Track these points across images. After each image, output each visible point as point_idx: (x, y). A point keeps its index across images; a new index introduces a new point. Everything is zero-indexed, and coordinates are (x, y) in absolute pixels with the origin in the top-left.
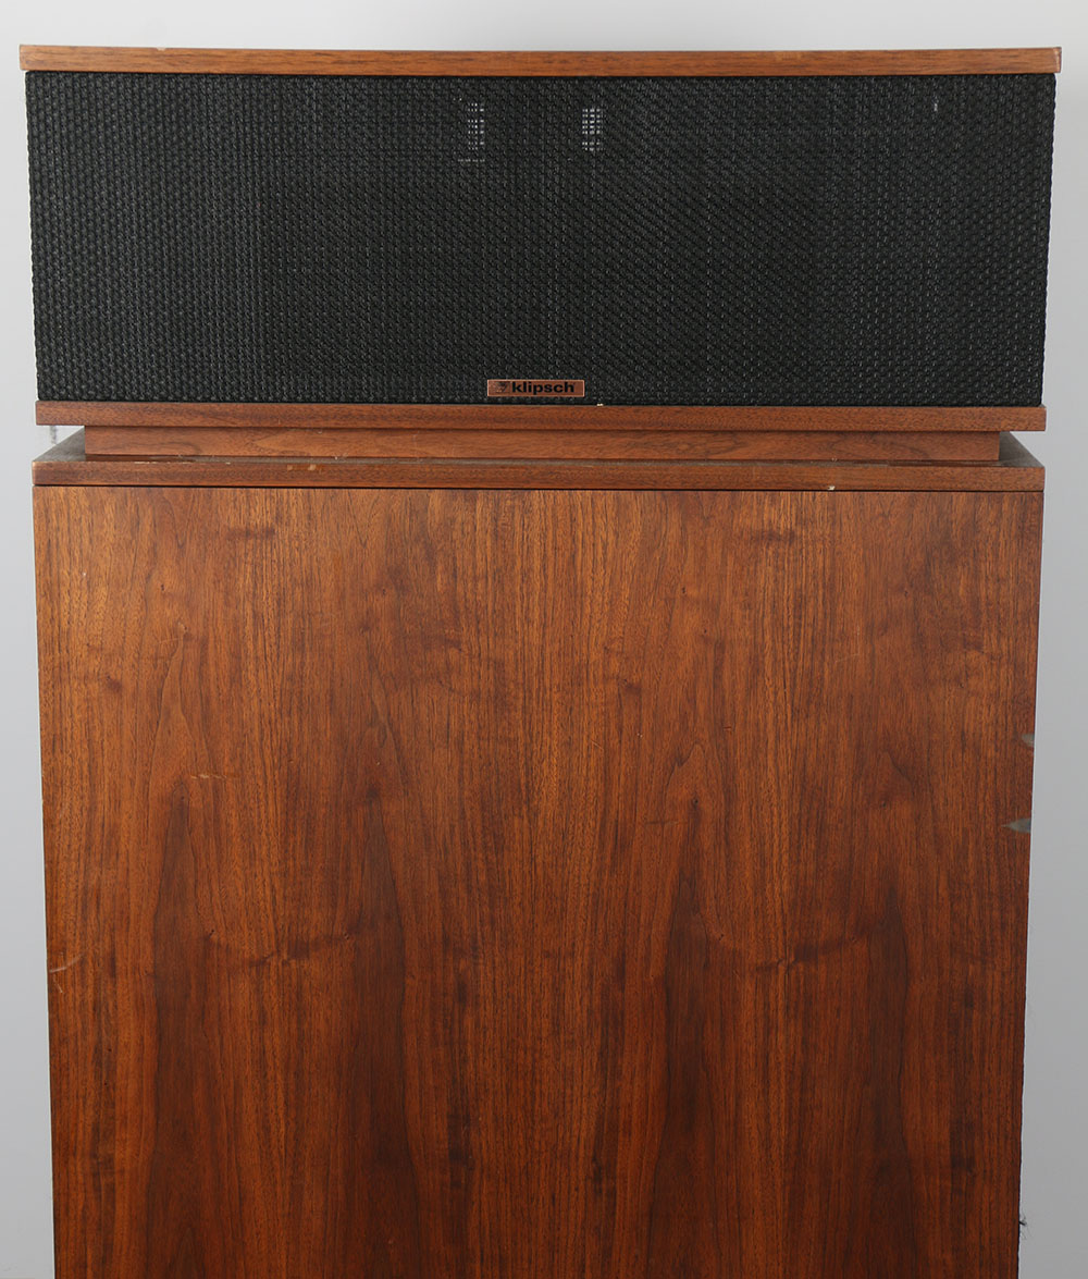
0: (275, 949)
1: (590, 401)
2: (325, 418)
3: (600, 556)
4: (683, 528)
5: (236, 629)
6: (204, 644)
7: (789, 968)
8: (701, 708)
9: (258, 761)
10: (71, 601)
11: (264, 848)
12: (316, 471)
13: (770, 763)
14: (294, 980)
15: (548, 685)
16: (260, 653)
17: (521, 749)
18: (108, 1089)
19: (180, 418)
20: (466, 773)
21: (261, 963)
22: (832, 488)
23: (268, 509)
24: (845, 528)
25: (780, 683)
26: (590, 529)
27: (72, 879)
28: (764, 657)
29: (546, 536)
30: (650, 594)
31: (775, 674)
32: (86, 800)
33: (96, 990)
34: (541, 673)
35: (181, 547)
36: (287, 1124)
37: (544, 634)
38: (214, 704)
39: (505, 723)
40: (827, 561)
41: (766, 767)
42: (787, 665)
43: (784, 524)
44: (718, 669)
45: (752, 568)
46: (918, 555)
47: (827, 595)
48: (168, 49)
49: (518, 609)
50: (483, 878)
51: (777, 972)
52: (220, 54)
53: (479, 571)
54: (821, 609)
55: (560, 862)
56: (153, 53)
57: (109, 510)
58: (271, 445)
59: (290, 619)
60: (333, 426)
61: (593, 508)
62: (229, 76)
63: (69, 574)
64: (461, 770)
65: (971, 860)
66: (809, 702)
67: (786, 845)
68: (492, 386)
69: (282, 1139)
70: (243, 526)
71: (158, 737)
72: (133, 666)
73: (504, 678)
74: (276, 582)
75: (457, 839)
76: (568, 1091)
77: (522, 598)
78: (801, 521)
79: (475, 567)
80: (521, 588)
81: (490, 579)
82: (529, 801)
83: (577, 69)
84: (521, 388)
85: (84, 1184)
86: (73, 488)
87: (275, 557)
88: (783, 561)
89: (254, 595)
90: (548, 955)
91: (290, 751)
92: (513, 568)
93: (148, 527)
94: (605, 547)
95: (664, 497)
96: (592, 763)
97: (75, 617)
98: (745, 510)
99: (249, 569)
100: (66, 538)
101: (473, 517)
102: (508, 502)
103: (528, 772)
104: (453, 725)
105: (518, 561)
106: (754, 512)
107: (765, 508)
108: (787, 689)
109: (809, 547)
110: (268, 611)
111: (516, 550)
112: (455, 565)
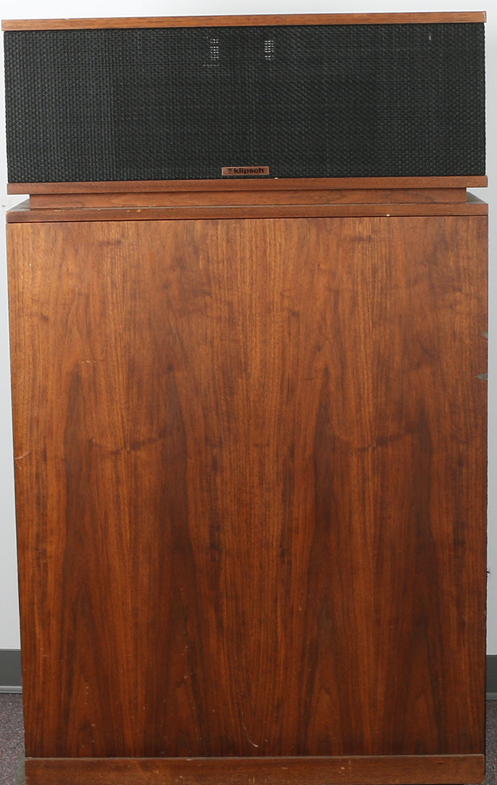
0: (123, 445)
1: (271, 176)
2: (145, 187)
3: (278, 250)
4: (318, 236)
5: (103, 289)
6: (88, 297)
7: (374, 449)
8: (328, 322)
9: (114, 353)
10: (24, 278)
11: (118, 396)
12: (141, 212)
13: (362, 349)
14: (133, 460)
15: (254, 313)
16: (114, 301)
17: (242, 345)
18: (43, 516)
19: (75, 189)
20: (215, 357)
21: (116, 453)
22: (388, 215)
23: (118, 231)
24: (395, 234)
25: (366, 310)
26: (273, 237)
27: (25, 413)
28: (358, 297)
29: (252, 241)
30: (303, 268)
31: (363, 305)
32: (32, 374)
33: (37, 467)
34: (250, 307)
35: (76, 251)
36: (130, 532)
37: (252, 289)
38: (93, 326)
39: (233, 332)
40: (387, 250)
41: (360, 351)
42: (369, 301)
43: (365, 234)
44: (336, 303)
45: (351, 254)
46: (431, 246)
47: (388, 267)
48: (70, 19)
49: (239, 276)
50: (224, 409)
51: (368, 452)
52: (94, 20)
53: (220, 258)
54: (385, 273)
55: (262, 399)
56: (63, 21)
57: (42, 234)
58: (118, 202)
59: (129, 284)
60: (149, 191)
61: (274, 227)
62: (98, 30)
63: (23, 265)
64: (213, 356)
65: (460, 394)
66: (380, 319)
67: (371, 389)
68: (225, 171)
69: (128, 539)
71: (66, 343)
72: (54, 308)
73: (233, 310)
74: (122, 266)
75: (211, 390)
76: (268, 513)
77: (241, 272)
78: (374, 231)
79: (218, 257)
80: (240, 267)
81: (225, 262)
82: (246, 369)
83: (262, 22)
84: (239, 171)
85: (33, 563)
86: (25, 224)
87: (122, 255)
88: (366, 250)
89: (112, 272)
90: (256, 446)
91: (130, 348)
92: (236, 257)
93: (61, 241)
94: (280, 245)
95: (308, 221)
96: (276, 350)
97: (26, 286)
98: (347, 226)
99: (109, 260)
100: (21, 248)
101: (217, 233)
102: (234, 225)
103: (245, 356)
104: (209, 334)
105: (239, 253)
106: (352, 227)
107: (357, 225)
108: (370, 312)
109: (379, 244)
110: (118, 279)
111: (238, 248)
112: (208, 255)
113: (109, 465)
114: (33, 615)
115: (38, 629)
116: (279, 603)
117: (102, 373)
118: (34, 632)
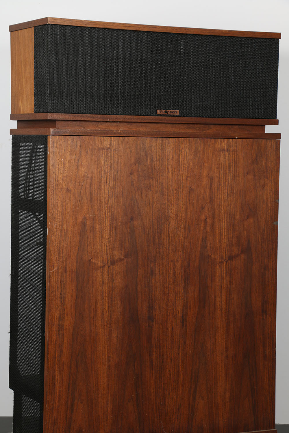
0: (107, 262)
1: (180, 116)
2: (120, 119)
3: (185, 155)
4: (204, 148)
5: (100, 175)
6: (92, 178)
7: (227, 262)
8: (208, 194)
9: (104, 210)
10: (59, 167)
11: (105, 234)
12: (121, 132)
13: (223, 209)
14: (111, 271)
15: (173, 189)
16: (105, 181)
17: (167, 206)
18: (63, 305)
19: (84, 118)
20: (154, 213)
21: (103, 267)
22: (237, 138)
23: (108, 142)
24: (239, 148)
25: (225, 188)
26: (183, 148)
27: (56, 245)
28: (221, 181)
29: (173, 150)
30: (196, 165)
31: (224, 185)
32: (61, 223)
33: (61, 277)
34: (172, 186)
35: (87, 152)
36: (108, 312)
37: (173, 175)
38: (94, 195)
39: (163, 199)
40: (235, 156)
41: (222, 210)
42: (226, 183)
43: (226, 148)
44: (211, 184)
45: (219, 158)
46: (255, 155)
47: (235, 165)
48: (84, 20)
49: (166, 169)
50: (157, 241)
51: (224, 263)
52: (97, 22)
53: (158, 159)
54: (234, 169)
55: (175, 236)
56: (81, 21)
57: (69, 142)
58: (103, 127)
59: (113, 172)
60: (121, 121)
61: (184, 143)
62: (98, 28)
63: (59, 159)
65: (266, 232)
66: (231, 193)
67: (226, 230)
68: (158, 112)
69: (107, 317)
70: (102, 147)
71: (80, 204)
72: (74, 185)
73: (163, 187)
74: (110, 162)
75: (151, 231)
76: (176, 298)
77: (167, 166)
78: (230, 146)
79: (157, 158)
80: (167, 164)
81: (160, 161)
82: (168, 220)
84: (165, 112)
85: (56, 334)
86: (61, 136)
87: (110, 155)
88: (226, 156)
89: (104, 165)
90: (172, 261)
91: (112, 208)
92: (165, 158)
93: (79, 147)
94: (186, 153)
95: (200, 140)
96: (183, 210)
97: (60, 171)
98: (217, 143)
99: (103, 158)
100: (58, 150)
101: (157, 145)
102: (165, 141)
103: (168, 211)
104: (151, 200)
105: (167, 156)
106: (220, 144)
107: (222, 143)
108: (226, 189)
109: (232, 153)
110: (108, 170)
111: (166, 153)
112: (152, 157)
113: (99, 274)
114: (55, 365)
115: (57, 374)
116: (180, 349)
117: (97, 222)
118: (55, 376)
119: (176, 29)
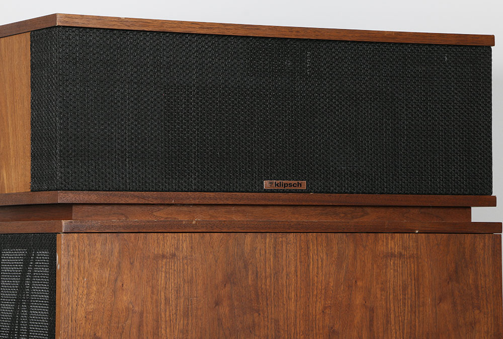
1: (307, 192)
2: (194, 199)
3: (320, 265)
4: (355, 251)
5: (157, 306)
6: (141, 314)
10: (78, 294)
12: (196, 224)
15: (298, 332)
16: (167, 319)
19: (127, 199)
22: (417, 232)
23: (173, 244)
24: (422, 250)
25: (397, 328)
26: (315, 252)
28: (390, 314)
29: (297, 256)
30: (342, 284)
31: (395, 323)
34: (295, 325)
35: (132, 264)
37: (296, 305)
40: (416, 267)
42: (400, 318)
43: (397, 250)
44: (371, 321)
45: (384, 271)
46: (453, 264)
47: (416, 284)
48: (126, 18)
49: (285, 293)
52: (149, 21)
53: (267, 274)
54: (413, 290)
56: (119, 19)
57: (98, 246)
58: (161, 214)
59: (182, 300)
60: (197, 203)
61: (317, 242)
62: (151, 32)
63: (78, 279)
68: (266, 184)
70: (161, 253)
72: (107, 328)
73: (278, 328)
74: (176, 281)
77: (286, 287)
78: (404, 248)
79: (266, 272)
80: (286, 282)
81: (272, 278)
83: (303, 35)
84: (279, 185)
86: (82, 234)
87: (176, 268)
88: (397, 267)
89: (165, 288)
92: (282, 272)
93: (116, 254)
94: (322, 261)
95: (347, 236)
97: (80, 302)
98: (381, 242)
99: (163, 275)
100: (77, 261)
101: (265, 247)
102: (281, 239)
105: (285, 268)
106: (385, 244)
107: (389, 242)
108: (401, 331)
109: (408, 260)
110: (172, 296)
111: (284, 263)
112: (257, 271)
119: (298, 32)
